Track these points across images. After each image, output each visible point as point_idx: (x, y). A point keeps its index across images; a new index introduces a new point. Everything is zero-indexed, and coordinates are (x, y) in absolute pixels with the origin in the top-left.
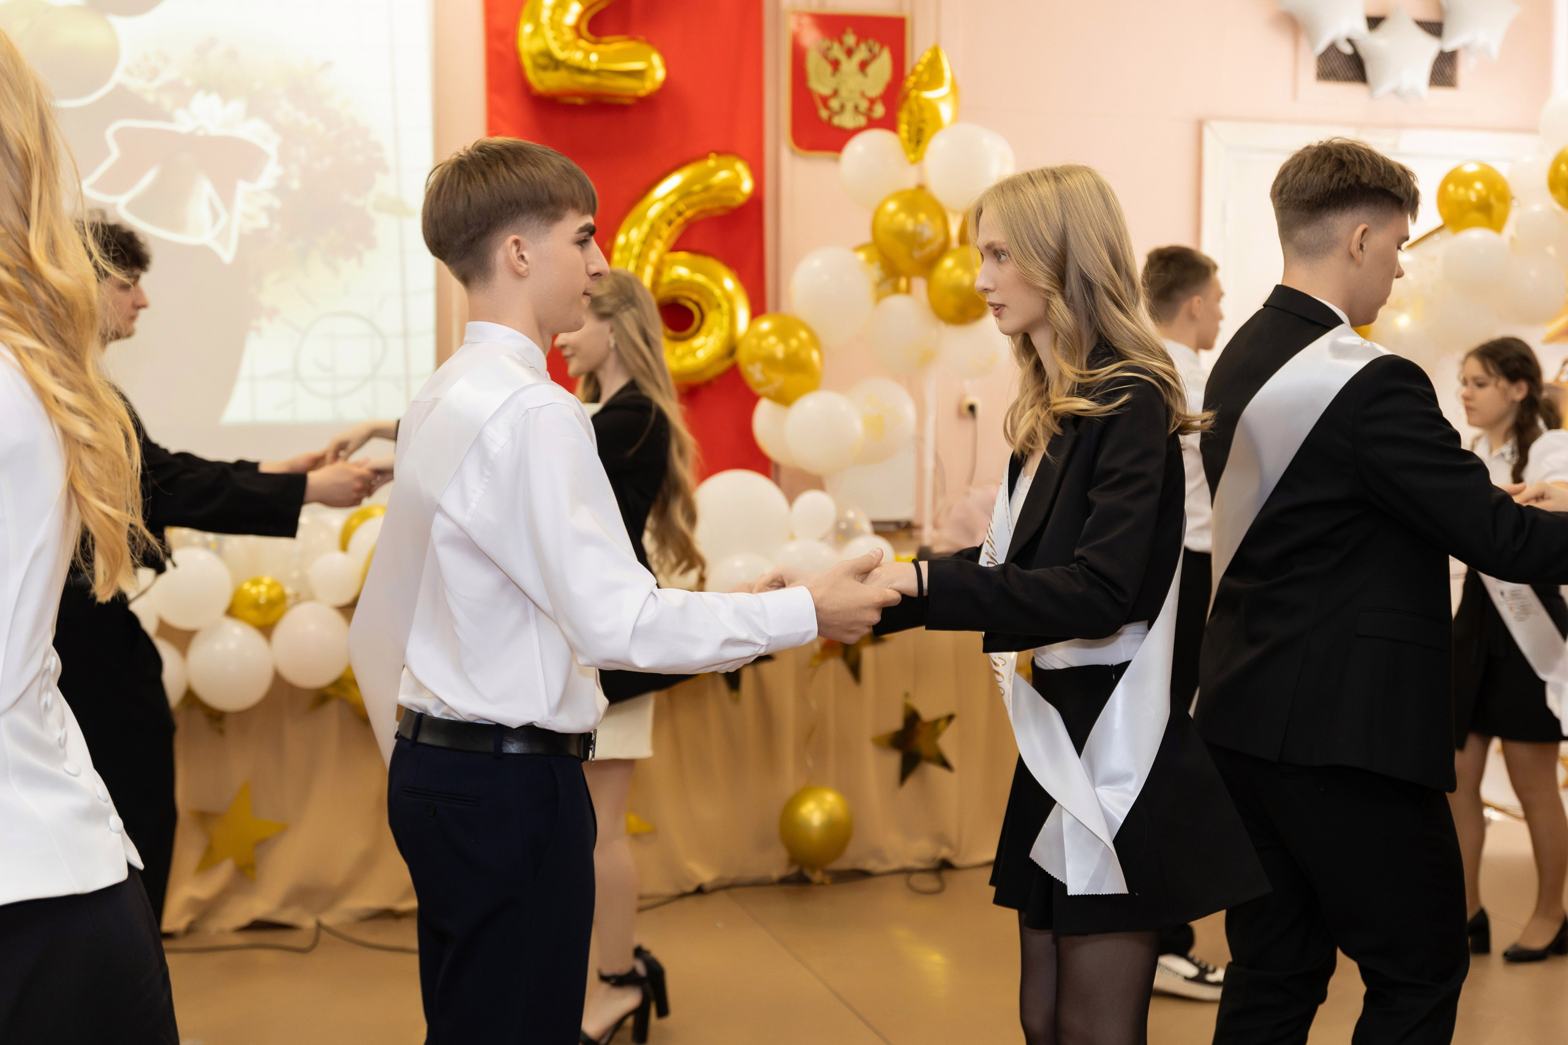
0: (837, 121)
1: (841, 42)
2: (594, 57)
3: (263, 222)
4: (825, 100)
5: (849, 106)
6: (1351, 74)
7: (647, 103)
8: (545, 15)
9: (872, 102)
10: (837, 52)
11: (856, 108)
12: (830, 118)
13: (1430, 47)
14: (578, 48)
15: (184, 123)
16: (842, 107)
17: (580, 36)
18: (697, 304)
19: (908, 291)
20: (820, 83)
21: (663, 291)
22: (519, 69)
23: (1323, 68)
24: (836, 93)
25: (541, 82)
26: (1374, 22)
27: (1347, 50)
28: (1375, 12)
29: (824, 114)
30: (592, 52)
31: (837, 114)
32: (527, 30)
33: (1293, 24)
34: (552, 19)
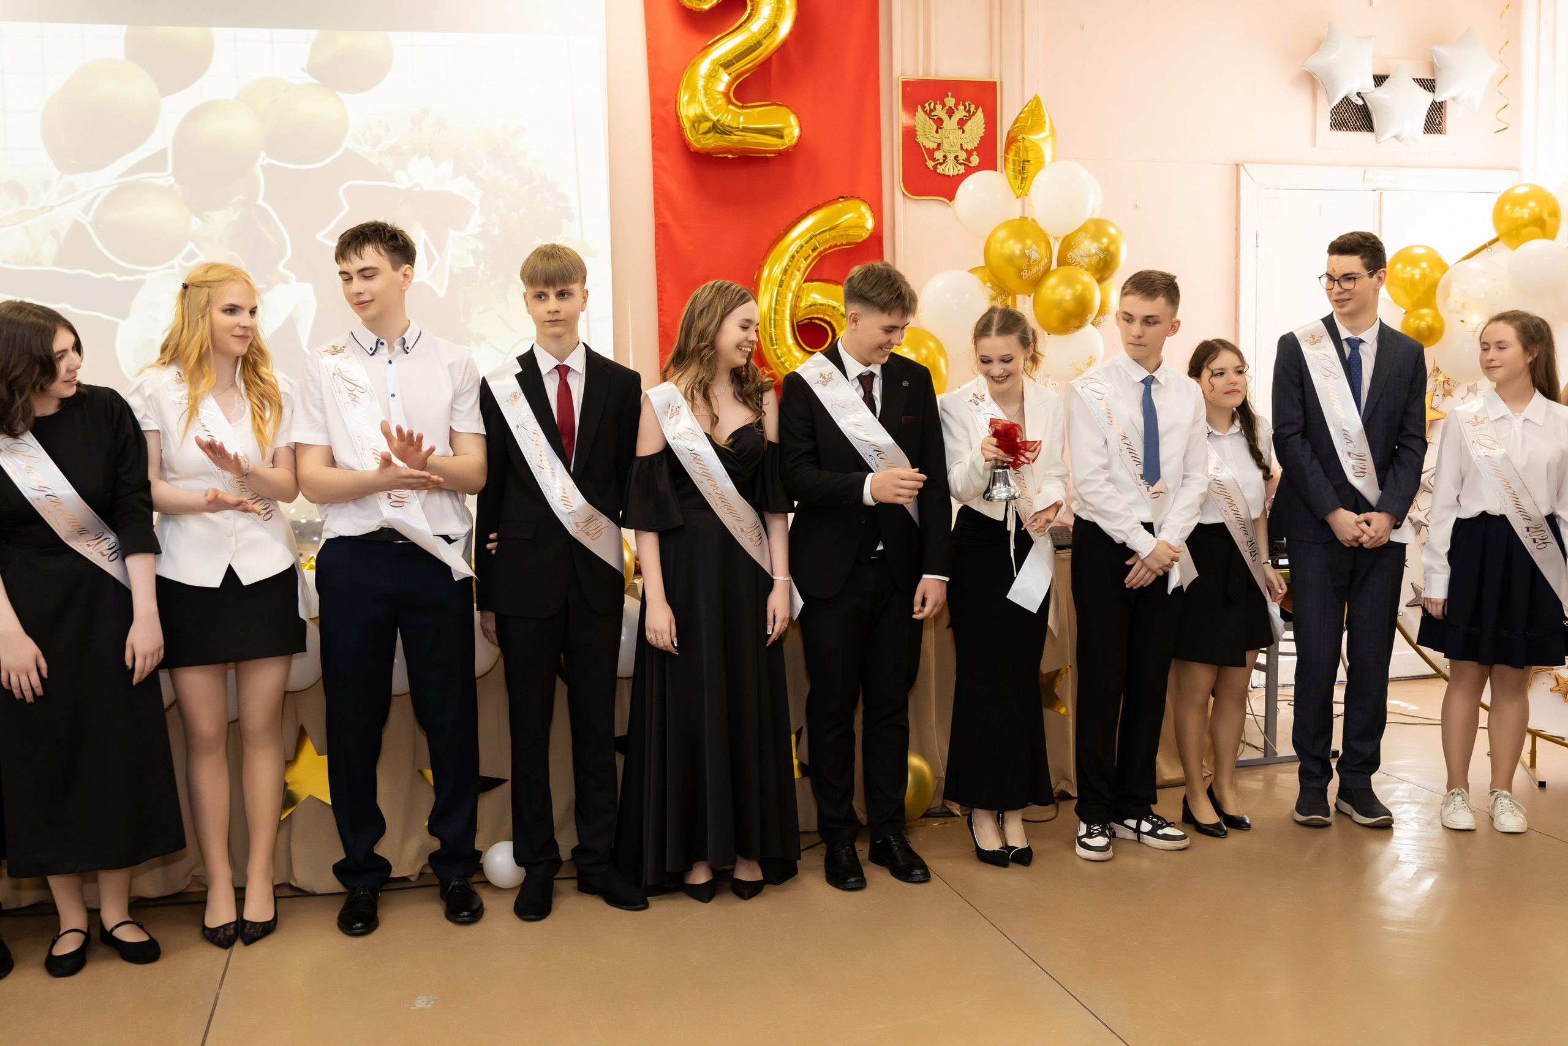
0: (940, 170)
1: (944, 106)
2: (741, 119)
3: (472, 264)
4: (931, 153)
5: (951, 157)
7: (784, 156)
8: (701, 83)
9: (969, 153)
10: (940, 112)
11: (956, 157)
12: (935, 167)
13: (1426, 99)
14: (728, 111)
15: (403, 181)
16: (945, 157)
17: (730, 102)
18: (829, 324)
20: (927, 139)
21: (801, 315)
22: (680, 129)
23: (1335, 119)
25: (697, 141)
26: (1379, 80)
27: (1360, 102)
28: (1380, 72)
29: (930, 164)
30: (741, 114)
31: (941, 164)
32: (684, 98)
33: (1313, 81)
34: (706, 88)
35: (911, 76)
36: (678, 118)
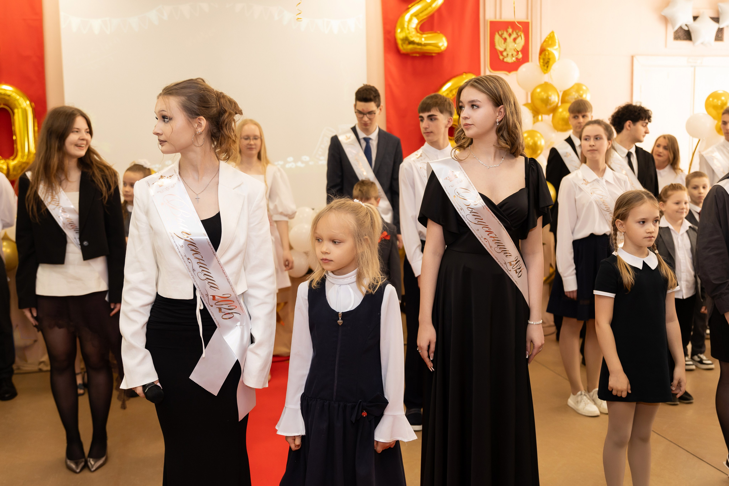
0: (505, 60)
1: (507, 32)
2: (423, 39)
4: (501, 53)
5: (510, 54)
6: (685, 37)
7: (440, 55)
9: (518, 52)
10: (505, 35)
11: (512, 55)
12: (503, 59)
13: (715, 26)
14: (417, 36)
16: (507, 55)
17: (418, 32)
19: (542, 120)
20: (500, 47)
22: (396, 44)
23: (676, 35)
24: (505, 50)
25: (404, 49)
26: (695, 18)
27: (686, 29)
28: (695, 15)
29: (501, 57)
30: (422, 37)
31: (506, 57)
32: (399, 30)
33: (666, 20)
34: (408, 26)
35: (493, 20)
36: (395, 39)
